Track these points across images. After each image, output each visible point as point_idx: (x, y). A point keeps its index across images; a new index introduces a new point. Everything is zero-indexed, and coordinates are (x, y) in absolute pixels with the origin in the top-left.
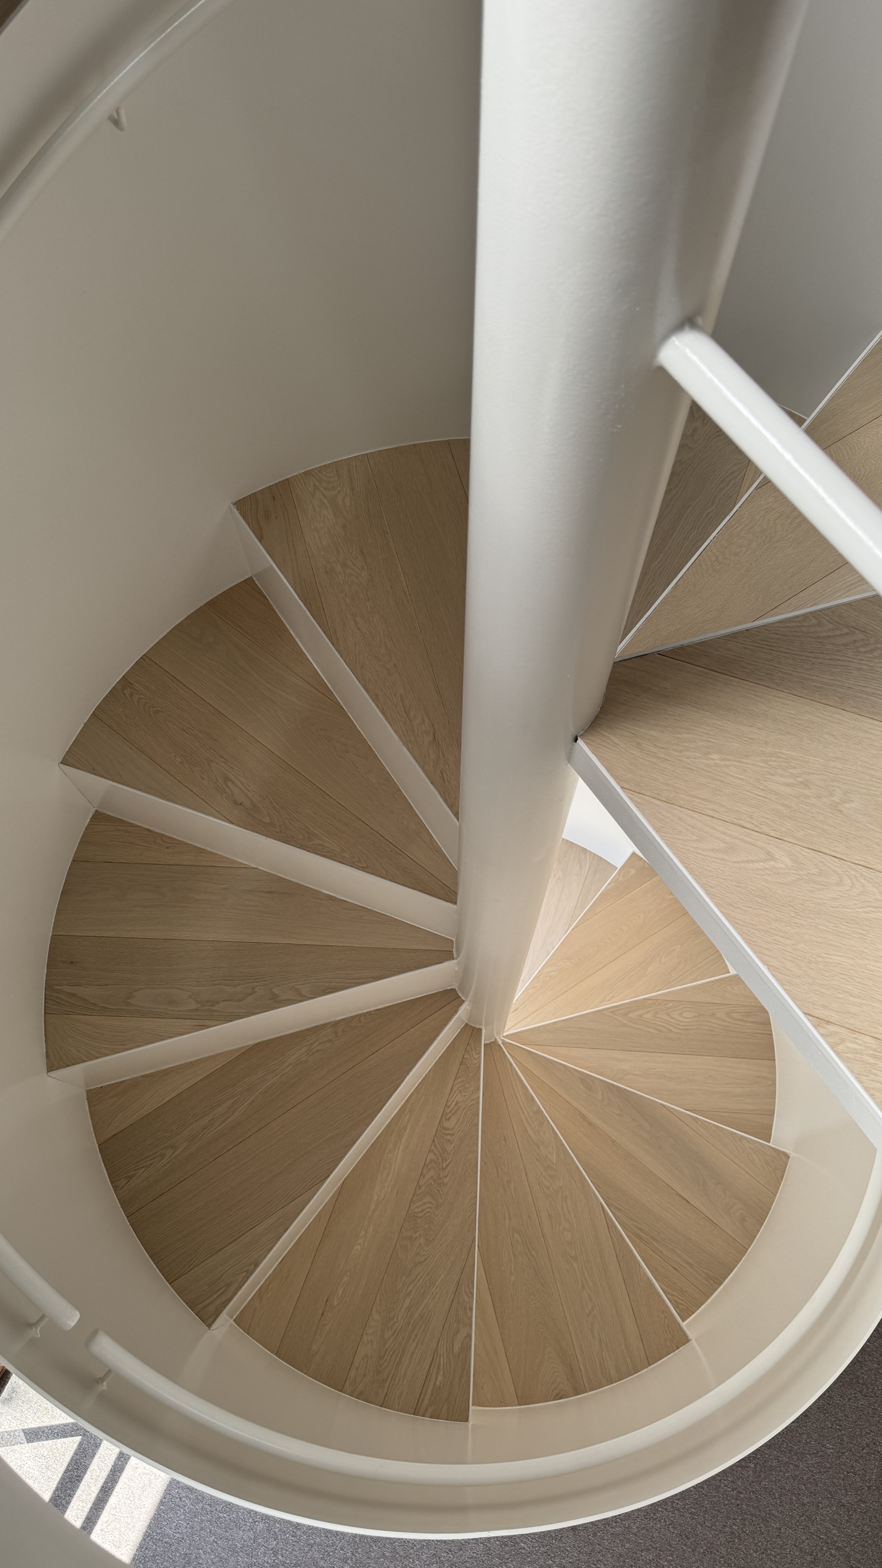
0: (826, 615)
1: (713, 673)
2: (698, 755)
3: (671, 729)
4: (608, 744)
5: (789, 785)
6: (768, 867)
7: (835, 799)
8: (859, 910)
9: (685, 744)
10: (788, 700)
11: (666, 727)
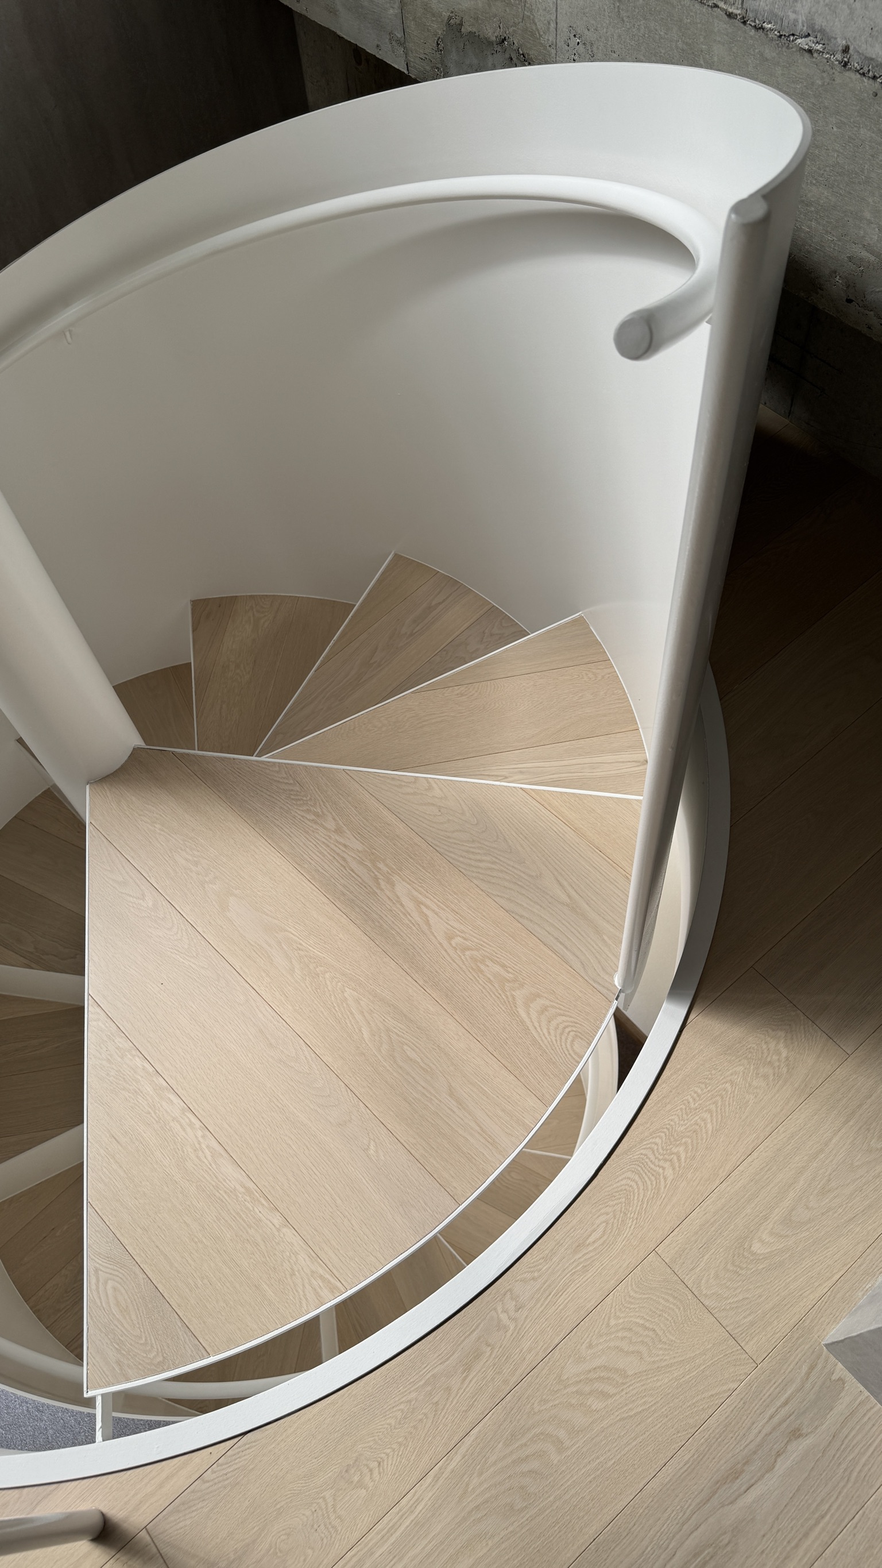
0: (287, 768)
1: (195, 777)
2: (149, 821)
3: (145, 800)
4: (103, 794)
5: (186, 860)
6: (137, 902)
7: (207, 879)
8: (168, 949)
9: (146, 812)
10: (226, 810)
11: (143, 797)
